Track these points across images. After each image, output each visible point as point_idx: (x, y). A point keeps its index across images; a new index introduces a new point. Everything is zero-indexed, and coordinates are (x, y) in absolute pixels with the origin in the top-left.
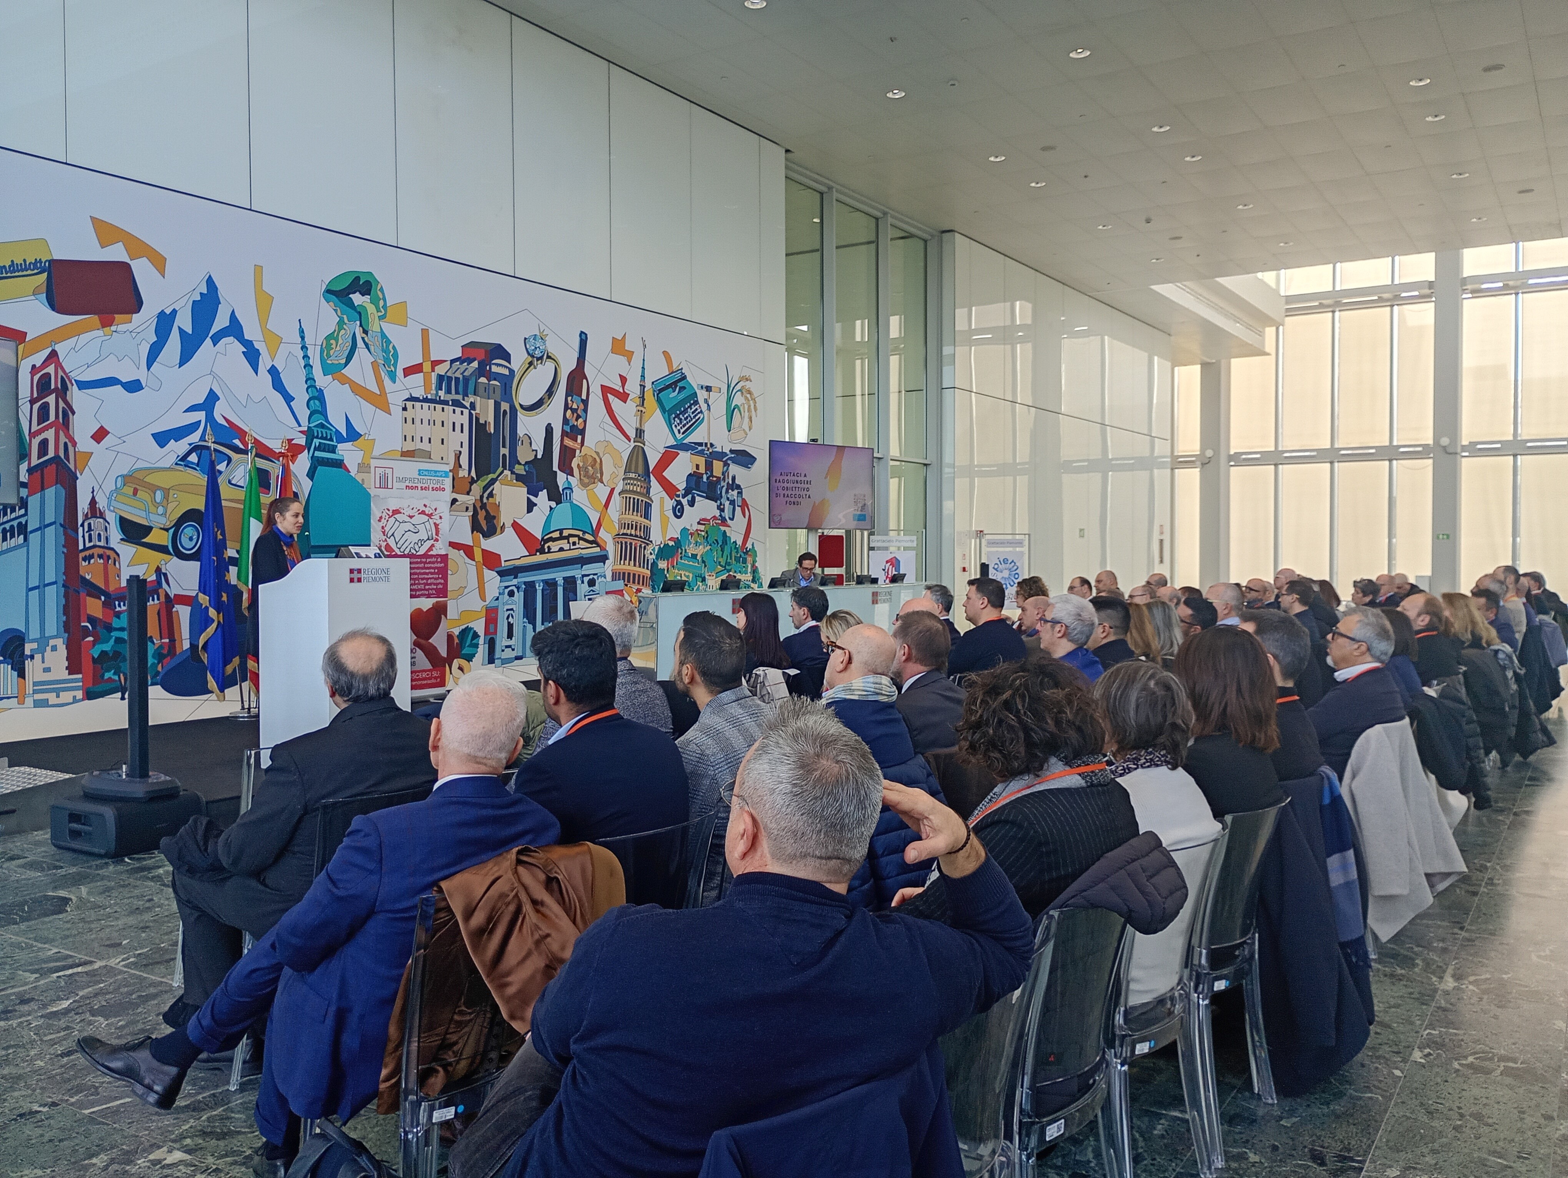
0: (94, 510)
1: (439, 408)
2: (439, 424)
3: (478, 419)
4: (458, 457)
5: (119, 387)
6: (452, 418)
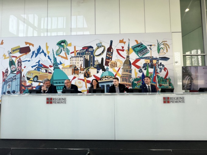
0: (24, 76)
1: (77, 58)
2: (77, 60)
3: (85, 59)
4: (81, 65)
5: (27, 61)
6: (80, 59)
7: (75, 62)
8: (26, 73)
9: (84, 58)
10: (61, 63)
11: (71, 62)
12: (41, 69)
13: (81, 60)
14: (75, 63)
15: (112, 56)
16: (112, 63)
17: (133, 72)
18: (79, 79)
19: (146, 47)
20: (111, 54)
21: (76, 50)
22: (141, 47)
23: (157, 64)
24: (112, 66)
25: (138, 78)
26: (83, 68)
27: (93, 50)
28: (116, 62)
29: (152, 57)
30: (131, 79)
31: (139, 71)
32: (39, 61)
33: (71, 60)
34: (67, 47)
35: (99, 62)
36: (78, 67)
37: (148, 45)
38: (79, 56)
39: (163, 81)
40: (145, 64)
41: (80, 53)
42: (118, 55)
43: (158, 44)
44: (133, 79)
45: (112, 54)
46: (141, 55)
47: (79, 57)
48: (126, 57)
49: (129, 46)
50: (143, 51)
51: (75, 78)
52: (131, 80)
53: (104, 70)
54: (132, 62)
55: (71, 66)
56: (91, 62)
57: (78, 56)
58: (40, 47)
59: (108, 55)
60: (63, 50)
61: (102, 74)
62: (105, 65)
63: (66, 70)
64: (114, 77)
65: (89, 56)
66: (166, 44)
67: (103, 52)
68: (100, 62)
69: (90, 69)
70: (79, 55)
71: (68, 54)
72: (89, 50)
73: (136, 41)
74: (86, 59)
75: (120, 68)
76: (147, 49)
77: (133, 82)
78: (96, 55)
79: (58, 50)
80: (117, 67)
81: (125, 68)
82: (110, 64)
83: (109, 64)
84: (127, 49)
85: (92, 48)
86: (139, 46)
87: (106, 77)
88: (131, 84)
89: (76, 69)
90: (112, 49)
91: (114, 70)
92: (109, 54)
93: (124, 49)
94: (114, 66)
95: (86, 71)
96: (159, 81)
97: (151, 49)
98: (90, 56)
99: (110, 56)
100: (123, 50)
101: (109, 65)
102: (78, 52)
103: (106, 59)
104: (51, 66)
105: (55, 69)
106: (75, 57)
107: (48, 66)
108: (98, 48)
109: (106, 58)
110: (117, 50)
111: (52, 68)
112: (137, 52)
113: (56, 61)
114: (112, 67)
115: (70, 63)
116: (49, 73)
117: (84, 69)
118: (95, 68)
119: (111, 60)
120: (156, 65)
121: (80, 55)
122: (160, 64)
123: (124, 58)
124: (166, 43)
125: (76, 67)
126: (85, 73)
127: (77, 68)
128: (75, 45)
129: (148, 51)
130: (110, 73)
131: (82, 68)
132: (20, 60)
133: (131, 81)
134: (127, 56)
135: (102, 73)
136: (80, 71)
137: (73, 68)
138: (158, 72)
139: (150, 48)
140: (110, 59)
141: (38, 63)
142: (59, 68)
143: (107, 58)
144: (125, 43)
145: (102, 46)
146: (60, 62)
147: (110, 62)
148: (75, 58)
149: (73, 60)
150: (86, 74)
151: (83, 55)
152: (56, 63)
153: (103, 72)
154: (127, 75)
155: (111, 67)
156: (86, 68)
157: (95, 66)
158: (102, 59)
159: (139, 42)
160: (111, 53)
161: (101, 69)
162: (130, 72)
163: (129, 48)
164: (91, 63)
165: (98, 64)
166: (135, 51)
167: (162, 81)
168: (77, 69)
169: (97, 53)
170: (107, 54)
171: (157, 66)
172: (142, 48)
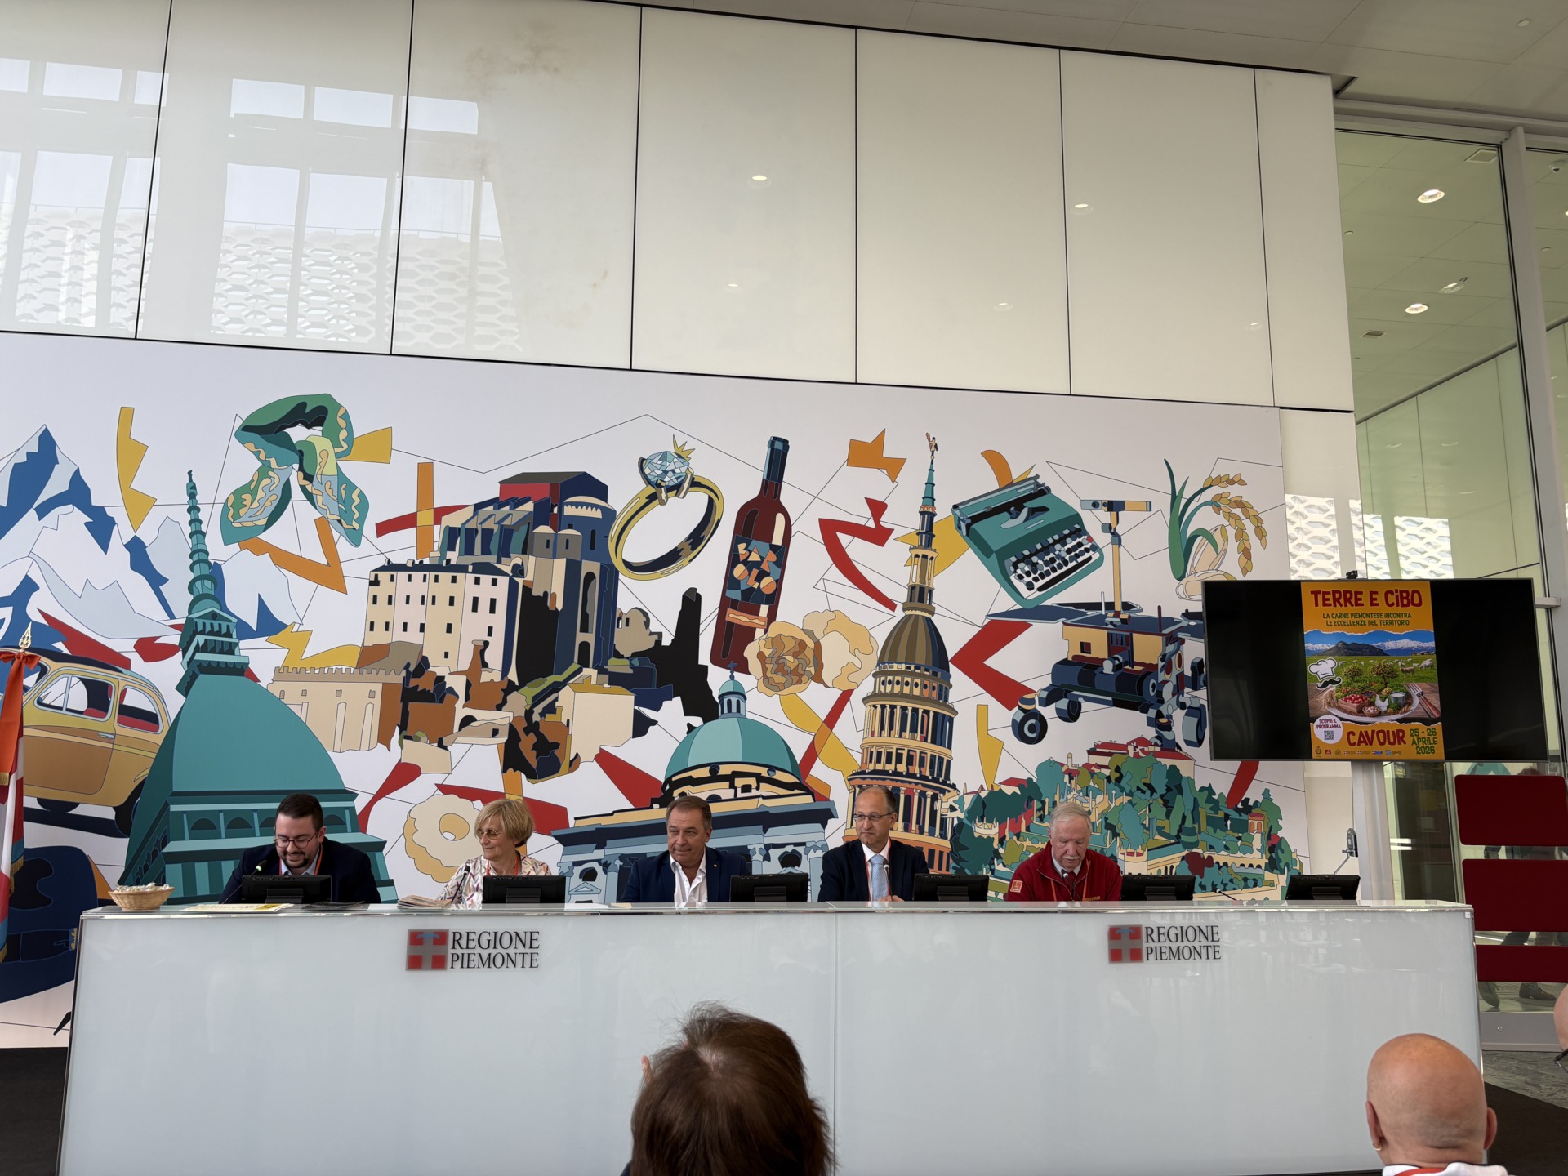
1: (445, 577)
2: (442, 601)
3: (527, 590)
4: (481, 650)
6: (473, 590)
7: (414, 614)
9: (513, 586)
10: (269, 625)
11: (382, 613)
12: (43, 671)
13: (484, 605)
14: (413, 628)
15: (779, 583)
16: (778, 641)
17: (964, 730)
18: (445, 789)
19: (1077, 518)
20: (772, 557)
21: (438, 504)
22: (1033, 512)
23: (1168, 669)
24: (781, 668)
25: (1009, 790)
26: (497, 677)
27: (610, 515)
28: (818, 635)
29: (1127, 606)
30: (949, 799)
31: (1018, 730)
32: (28, 587)
33: (382, 600)
34: (350, 468)
35: (654, 627)
36: (450, 668)
37: (1095, 505)
38: (468, 560)
39: (1217, 824)
40: (1064, 662)
41: (471, 534)
42: (836, 573)
43: (1175, 498)
44: (961, 801)
45: (781, 562)
46: (1030, 586)
47: (462, 569)
48: (900, 595)
49: (929, 498)
50: (1047, 549)
51: (404, 774)
52: (942, 806)
53: (702, 705)
54: (955, 640)
55: (370, 657)
56: (585, 629)
57: (454, 557)
58: (46, 440)
59: (739, 570)
60: (297, 493)
61: (683, 749)
62: (715, 660)
63: (322, 691)
64: (790, 779)
65: (560, 565)
66: (1239, 503)
67: (697, 539)
68: (666, 626)
69: (565, 696)
70: (468, 550)
71: (355, 538)
72: (569, 511)
73: (995, 459)
74: (537, 592)
75: (845, 697)
76: (1080, 532)
77: (960, 828)
78: (628, 565)
79: (245, 489)
80: (818, 678)
81: (893, 695)
82: (761, 655)
83: (751, 652)
84: (915, 522)
85: (600, 490)
86: (1013, 507)
87: (715, 777)
88: (946, 844)
89: (425, 684)
90: (780, 519)
91: (798, 713)
92: (754, 557)
93: (886, 520)
94: (797, 677)
95: (529, 713)
96: (1189, 823)
97: (1117, 539)
98: (573, 569)
99: (763, 574)
100: (879, 536)
101: (754, 664)
102: (454, 520)
103: (726, 604)
104: (151, 650)
105: (203, 679)
106: (419, 567)
107: (124, 646)
108: (652, 498)
109: (724, 598)
110: (830, 530)
111: (173, 669)
112: (1003, 554)
113: (219, 596)
114: (779, 679)
115: (362, 626)
116: (130, 714)
117: (511, 688)
118: (616, 680)
119: (772, 616)
120: (1162, 676)
121: (478, 557)
122: (1188, 672)
123: (891, 605)
124: (1234, 491)
125: (424, 663)
126: (512, 728)
127: (440, 680)
128: (428, 454)
129: (1095, 556)
130: (757, 733)
131: (485, 677)
133: (944, 822)
134: (912, 588)
135: (682, 733)
136: (461, 712)
137: (398, 678)
138: (1180, 741)
139: (1109, 528)
140: (764, 610)
141: (6, 612)
142: (242, 670)
143: (736, 595)
144: (894, 468)
145: (695, 484)
146: (263, 608)
147: (759, 633)
148: (417, 576)
149: (399, 600)
150: (527, 744)
151: (504, 552)
152: (214, 616)
153: (691, 728)
154: (910, 762)
155: (769, 684)
156: (525, 678)
157: (614, 665)
158: (691, 603)
159: (1016, 474)
160: (774, 548)
161: (677, 700)
162: (941, 730)
163: (928, 516)
164: (581, 637)
165: (649, 644)
166: (983, 549)
167: (1211, 821)
168: (440, 692)
169: (643, 543)
170: (734, 560)
171: (1167, 692)
172: (1039, 522)
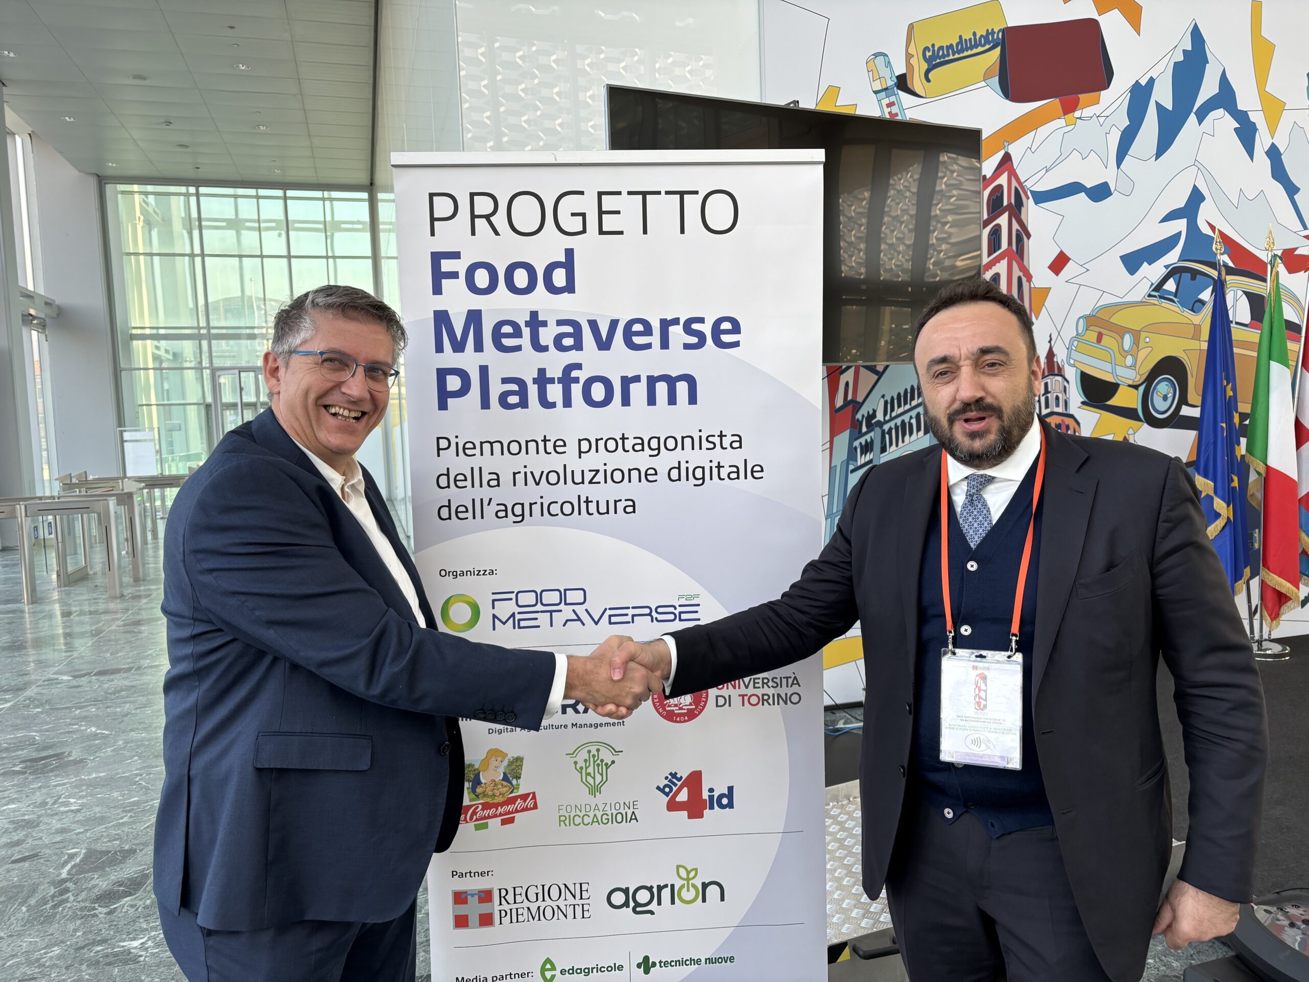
0: (1052, 365)
5: (1082, 195)
8: (1069, 332)
32: (1196, 197)
58: (1198, 36)
132: (1003, 180)
141: (1180, 225)
